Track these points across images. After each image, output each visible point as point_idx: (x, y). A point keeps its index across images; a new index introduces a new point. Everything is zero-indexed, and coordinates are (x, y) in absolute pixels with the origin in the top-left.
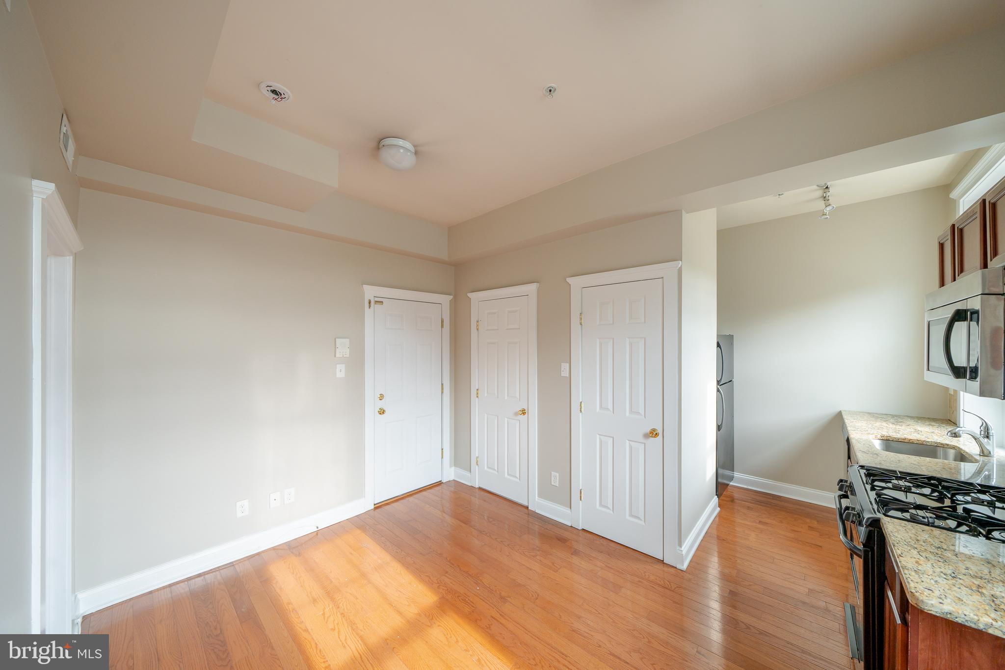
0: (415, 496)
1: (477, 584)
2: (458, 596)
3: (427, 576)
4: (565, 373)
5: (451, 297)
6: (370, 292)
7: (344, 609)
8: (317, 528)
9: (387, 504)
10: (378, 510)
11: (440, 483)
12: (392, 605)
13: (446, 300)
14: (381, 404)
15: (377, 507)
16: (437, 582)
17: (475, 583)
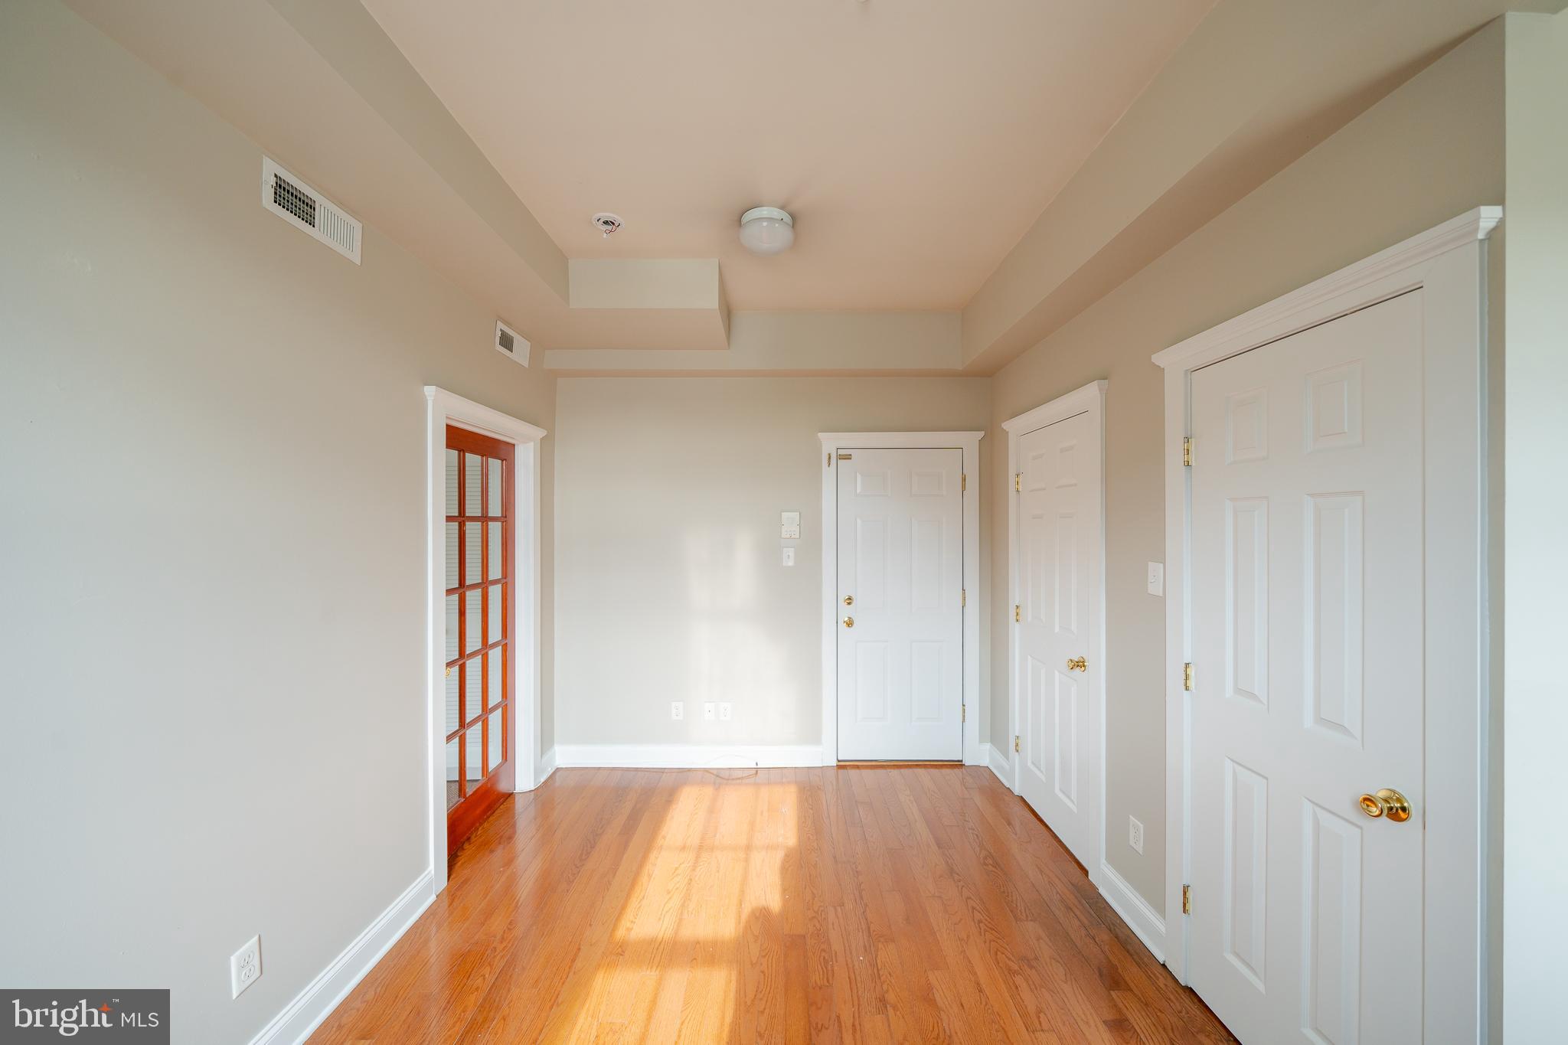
0: (902, 770)
1: (866, 950)
2: (823, 950)
3: (812, 892)
4: (1154, 589)
5: (982, 434)
6: (830, 442)
7: (696, 876)
8: (757, 764)
9: (858, 767)
10: (841, 771)
11: (958, 765)
12: (741, 905)
13: (970, 440)
14: (846, 612)
15: (842, 766)
16: (816, 910)
17: (865, 947)
